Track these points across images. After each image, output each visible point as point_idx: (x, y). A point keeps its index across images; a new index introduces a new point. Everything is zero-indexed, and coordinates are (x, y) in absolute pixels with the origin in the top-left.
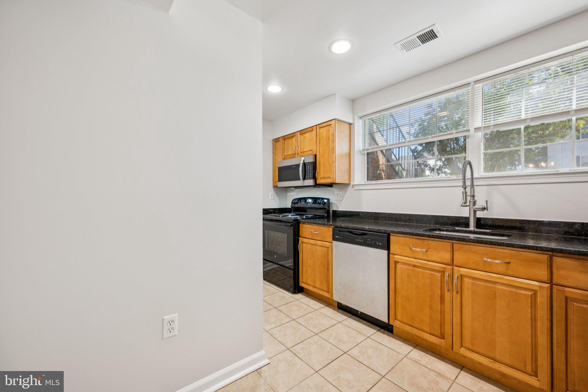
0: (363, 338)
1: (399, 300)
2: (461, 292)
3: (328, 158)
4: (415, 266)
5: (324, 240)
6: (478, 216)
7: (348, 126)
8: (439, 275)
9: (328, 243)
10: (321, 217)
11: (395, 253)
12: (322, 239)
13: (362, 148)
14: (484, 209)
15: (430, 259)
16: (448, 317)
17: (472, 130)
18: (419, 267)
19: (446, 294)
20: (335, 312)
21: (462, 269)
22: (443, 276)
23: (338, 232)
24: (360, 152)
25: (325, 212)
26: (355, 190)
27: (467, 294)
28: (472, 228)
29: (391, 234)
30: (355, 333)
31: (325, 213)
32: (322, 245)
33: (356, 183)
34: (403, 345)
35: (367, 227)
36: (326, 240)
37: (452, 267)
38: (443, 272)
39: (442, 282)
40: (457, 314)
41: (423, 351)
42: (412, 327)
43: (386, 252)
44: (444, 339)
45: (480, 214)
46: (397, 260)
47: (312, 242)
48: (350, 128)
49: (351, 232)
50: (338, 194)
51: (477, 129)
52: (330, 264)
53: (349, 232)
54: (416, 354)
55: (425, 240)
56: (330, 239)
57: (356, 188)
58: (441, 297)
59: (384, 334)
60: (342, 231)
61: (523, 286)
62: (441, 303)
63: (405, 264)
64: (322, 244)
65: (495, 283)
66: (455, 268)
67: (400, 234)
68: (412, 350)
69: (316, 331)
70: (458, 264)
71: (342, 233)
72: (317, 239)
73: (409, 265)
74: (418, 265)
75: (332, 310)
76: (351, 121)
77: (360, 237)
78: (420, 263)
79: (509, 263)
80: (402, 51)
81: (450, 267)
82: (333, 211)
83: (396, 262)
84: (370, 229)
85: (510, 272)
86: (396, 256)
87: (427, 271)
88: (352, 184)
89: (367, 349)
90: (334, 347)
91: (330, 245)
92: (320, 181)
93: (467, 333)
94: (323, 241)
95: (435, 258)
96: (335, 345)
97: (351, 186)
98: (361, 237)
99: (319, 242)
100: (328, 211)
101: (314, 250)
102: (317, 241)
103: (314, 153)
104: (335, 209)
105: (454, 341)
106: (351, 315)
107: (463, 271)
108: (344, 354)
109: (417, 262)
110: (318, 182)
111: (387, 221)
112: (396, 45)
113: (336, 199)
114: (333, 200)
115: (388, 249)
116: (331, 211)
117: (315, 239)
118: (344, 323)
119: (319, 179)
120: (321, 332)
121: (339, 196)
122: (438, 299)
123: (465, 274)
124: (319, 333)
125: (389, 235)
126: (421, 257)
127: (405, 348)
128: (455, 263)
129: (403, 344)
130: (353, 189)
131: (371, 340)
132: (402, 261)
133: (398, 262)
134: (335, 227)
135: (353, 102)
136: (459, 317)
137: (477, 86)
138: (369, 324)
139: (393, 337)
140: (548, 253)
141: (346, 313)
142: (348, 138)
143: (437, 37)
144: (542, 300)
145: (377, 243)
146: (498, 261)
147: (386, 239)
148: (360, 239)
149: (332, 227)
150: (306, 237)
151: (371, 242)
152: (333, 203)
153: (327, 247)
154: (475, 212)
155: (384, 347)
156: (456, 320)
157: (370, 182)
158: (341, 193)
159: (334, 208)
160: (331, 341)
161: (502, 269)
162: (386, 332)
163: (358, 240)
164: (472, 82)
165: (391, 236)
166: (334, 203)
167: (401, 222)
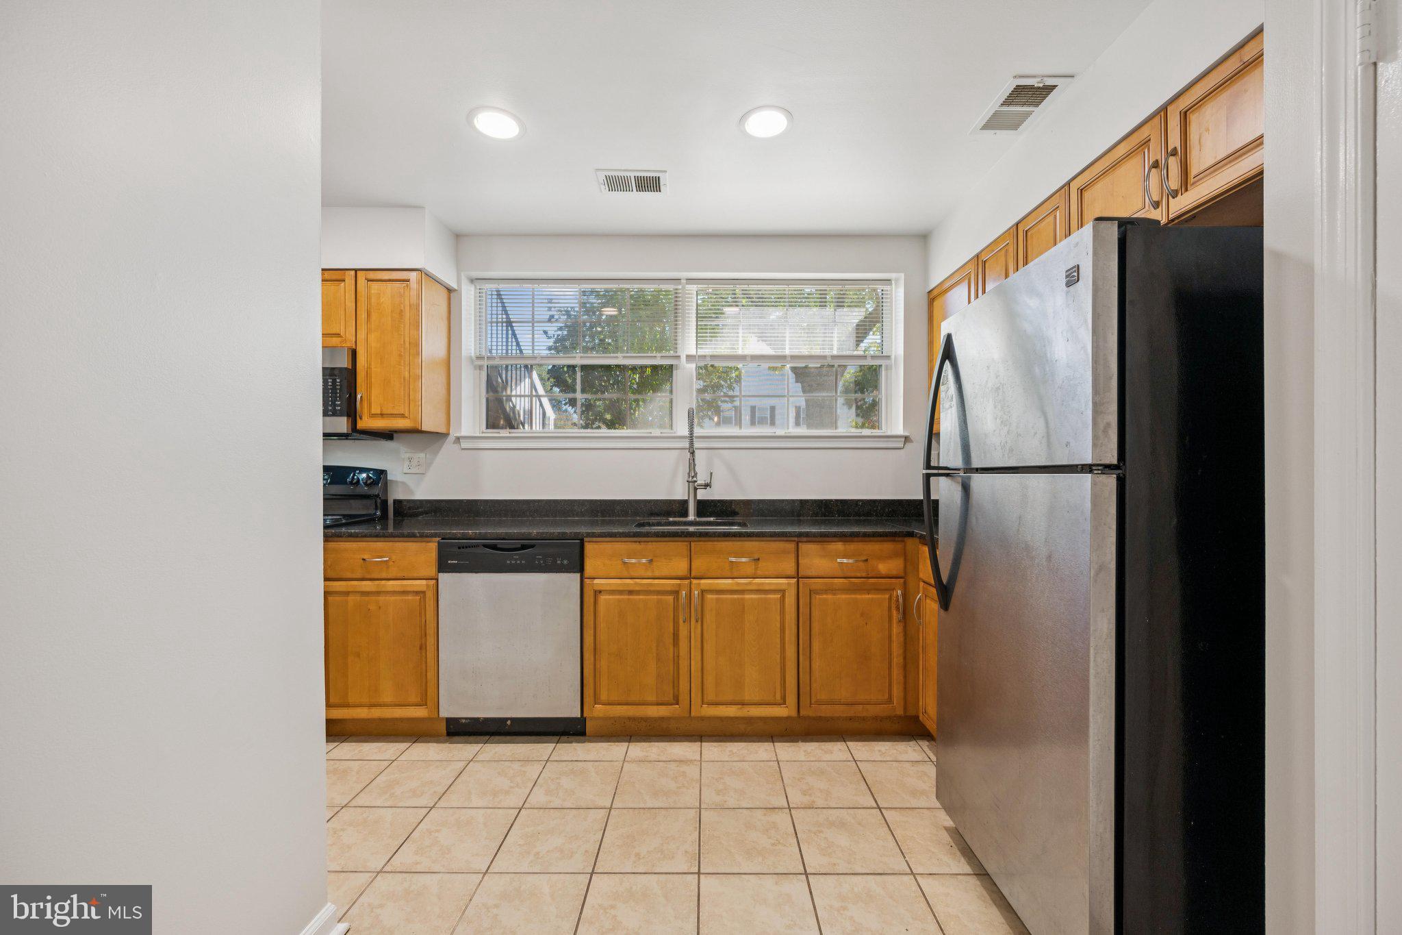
0: (537, 768)
1: (603, 664)
2: (701, 619)
3: (400, 365)
4: (631, 592)
5: (410, 575)
6: (699, 498)
7: (444, 293)
8: (670, 598)
9: (424, 582)
10: (369, 520)
11: (594, 575)
12: (400, 575)
13: (475, 353)
14: (707, 486)
15: (657, 574)
16: (683, 664)
17: (683, 358)
18: (638, 593)
19: (681, 628)
20: (447, 745)
21: (703, 581)
22: (677, 599)
23: (456, 550)
24: (471, 358)
25: (376, 506)
26: (463, 449)
27: (709, 617)
28: (691, 517)
29: (586, 539)
30: (516, 766)
31: (376, 509)
32: (402, 590)
33: (464, 433)
34: (611, 745)
35: (534, 531)
36: (415, 575)
37: (689, 581)
38: (676, 593)
39: (676, 609)
40: (696, 654)
41: (644, 741)
42: (627, 704)
43: (578, 575)
44: (678, 704)
45: (702, 495)
46: (597, 588)
47: (367, 586)
48: (449, 299)
49: (494, 547)
50: (410, 460)
51: (690, 358)
52: (431, 631)
53: (486, 546)
54: (637, 750)
55: (648, 542)
56: (432, 570)
57: (464, 444)
58: (674, 634)
59: (571, 742)
60: (466, 547)
61: (772, 587)
62: (674, 646)
63: (612, 592)
64: (402, 585)
65: (742, 592)
66: (694, 581)
67: (606, 537)
68: (628, 747)
69: (426, 801)
70: (698, 575)
71: (468, 550)
72: (384, 575)
73: (621, 592)
74: (637, 588)
75: (435, 744)
76: (454, 285)
77: (515, 554)
78: (641, 585)
79: (759, 559)
80: (603, 187)
81: (687, 582)
82: (395, 501)
83: (598, 593)
84: (543, 533)
85: (759, 573)
86: (596, 581)
87: (653, 597)
88: (454, 433)
89: (558, 781)
90: (489, 811)
91: (428, 586)
92: (365, 423)
93: (710, 680)
94: (404, 579)
95: (665, 572)
96: (490, 806)
97: (451, 438)
98: (520, 554)
99: (391, 582)
100: (385, 502)
101: (373, 607)
102: (383, 582)
103: (351, 344)
104: (401, 496)
105: (692, 700)
106: (487, 737)
107: (705, 582)
108: (519, 811)
109: (636, 584)
110: (361, 425)
111: (545, 516)
112: (598, 173)
113: (406, 470)
114: (396, 473)
115: (581, 569)
116: (390, 502)
117: (379, 577)
118: (480, 757)
119: (365, 418)
120: (439, 799)
121: (414, 462)
122: (669, 640)
123: (707, 588)
124: (436, 803)
125: (582, 542)
126: (642, 573)
127: (615, 751)
128: (693, 574)
129: (609, 743)
130: (456, 446)
131: (555, 763)
132: (608, 588)
133: (600, 592)
134: (442, 539)
135: (458, 239)
136: (699, 657)
137: (688, 287)
138: (533, 738)
139: (590, 741)
140: (793, 539)
141: (472, 738)
142: (446, 322)
143: (660, 191)
144: (790, 600)
145: (559, 562)
146: (744, 560)
147: (577, 551)
148: (516, 560)
149: (438, 539)
150: (344, 577)
151: (545, 562)
152: (397, 482)
153: (417, 593)
154: (696, 489)
155: (584, 763)
156: (695, 666)
157: (492, 433)
158: (422, 455)
159: (397, 494)
160: (476, 801)
161: (750, 570)
162: (572, 738)
163: (513, 562)
164: (684, 280)
165: (586, 544)
166: (398, 480)
167: (573, 516)
